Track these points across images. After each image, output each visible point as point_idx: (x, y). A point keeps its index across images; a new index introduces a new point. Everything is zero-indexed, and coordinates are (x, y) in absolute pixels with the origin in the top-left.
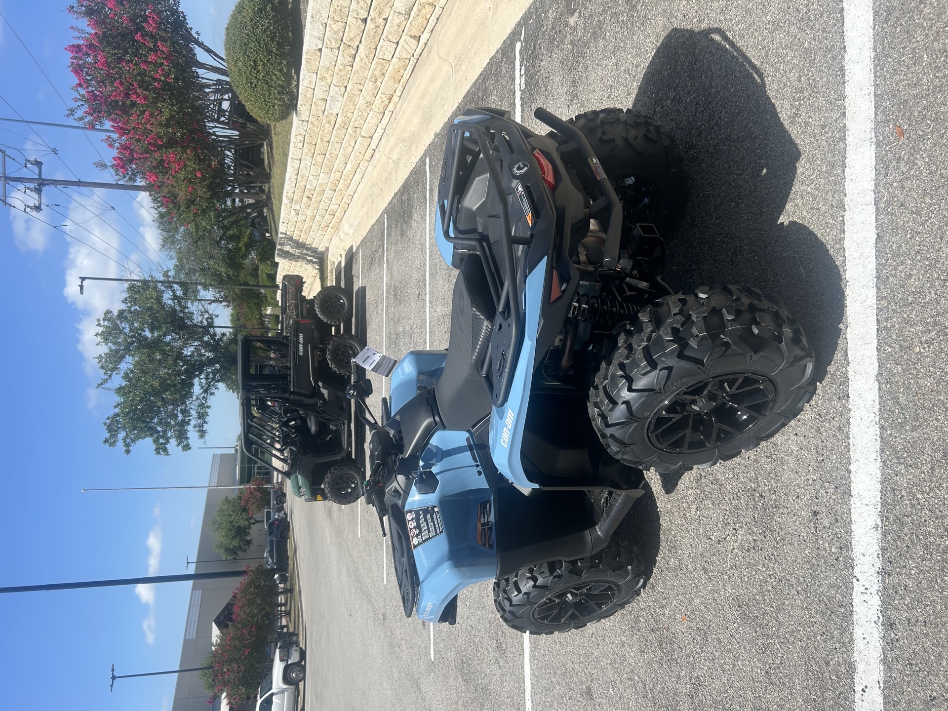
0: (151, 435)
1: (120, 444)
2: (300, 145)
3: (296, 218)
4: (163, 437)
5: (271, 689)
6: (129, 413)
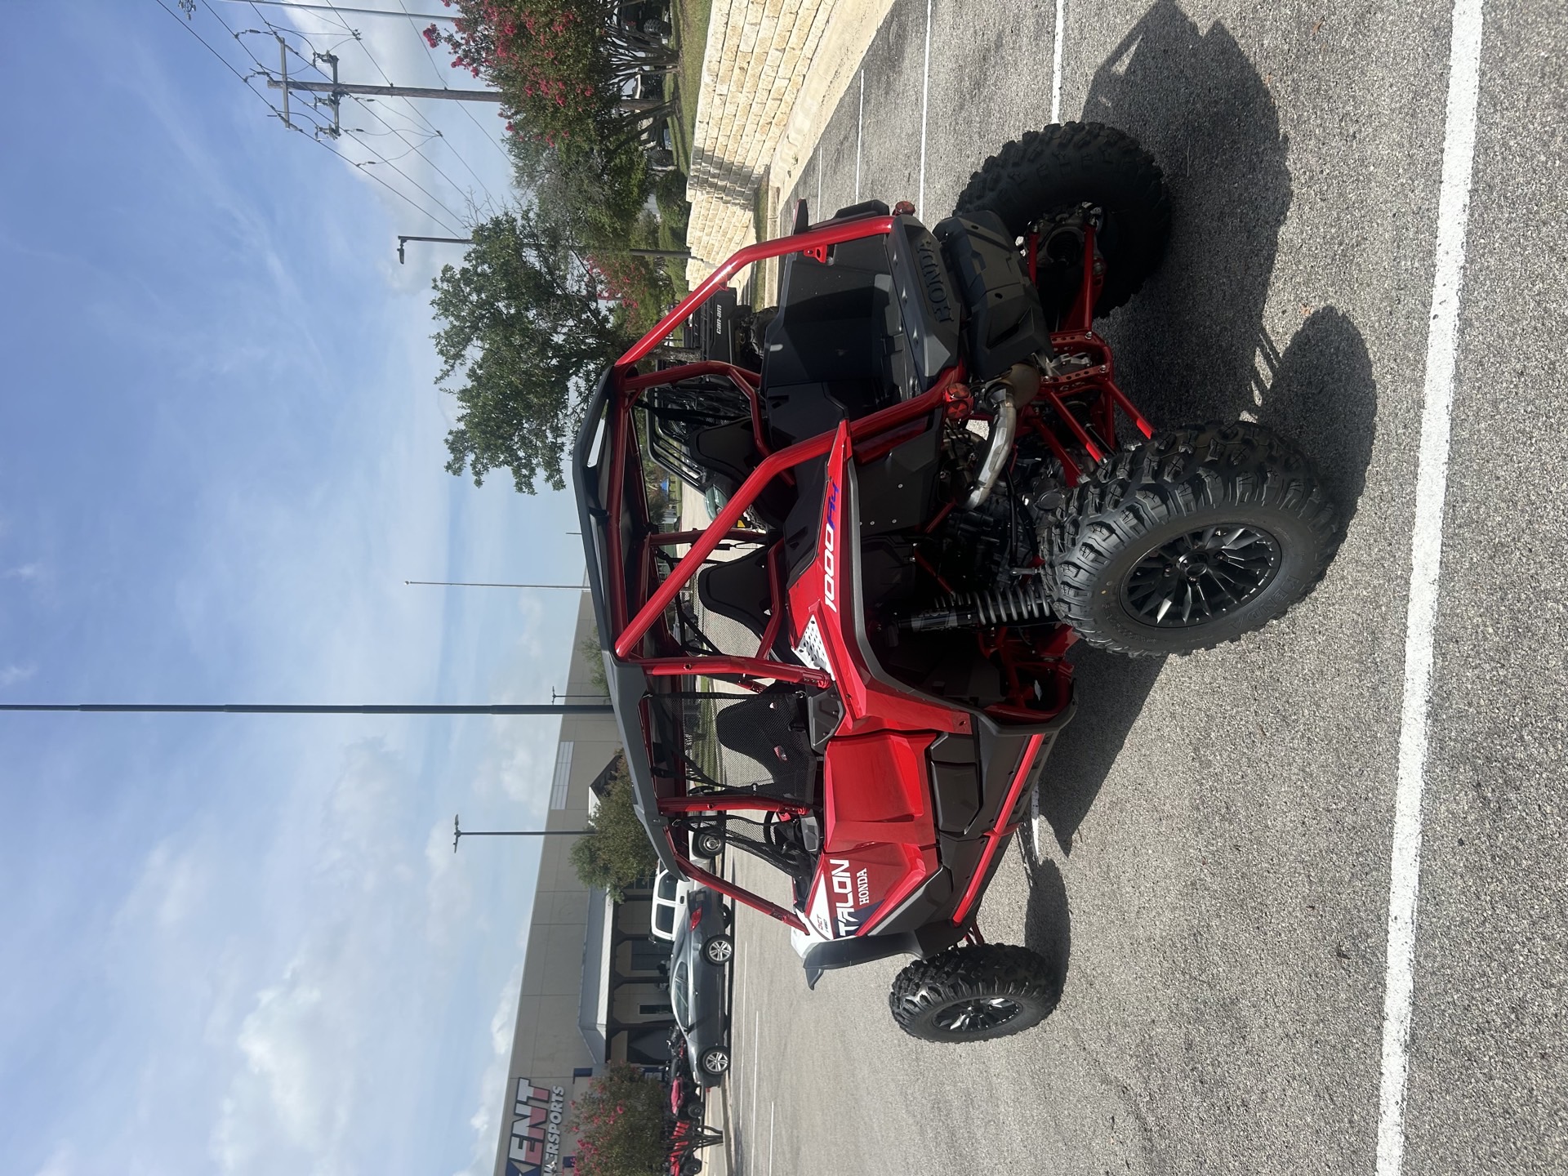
0: (509, 463)
1: (468, 470)
3: (721, 111)
4: (526, 467)
6: (479, 424)
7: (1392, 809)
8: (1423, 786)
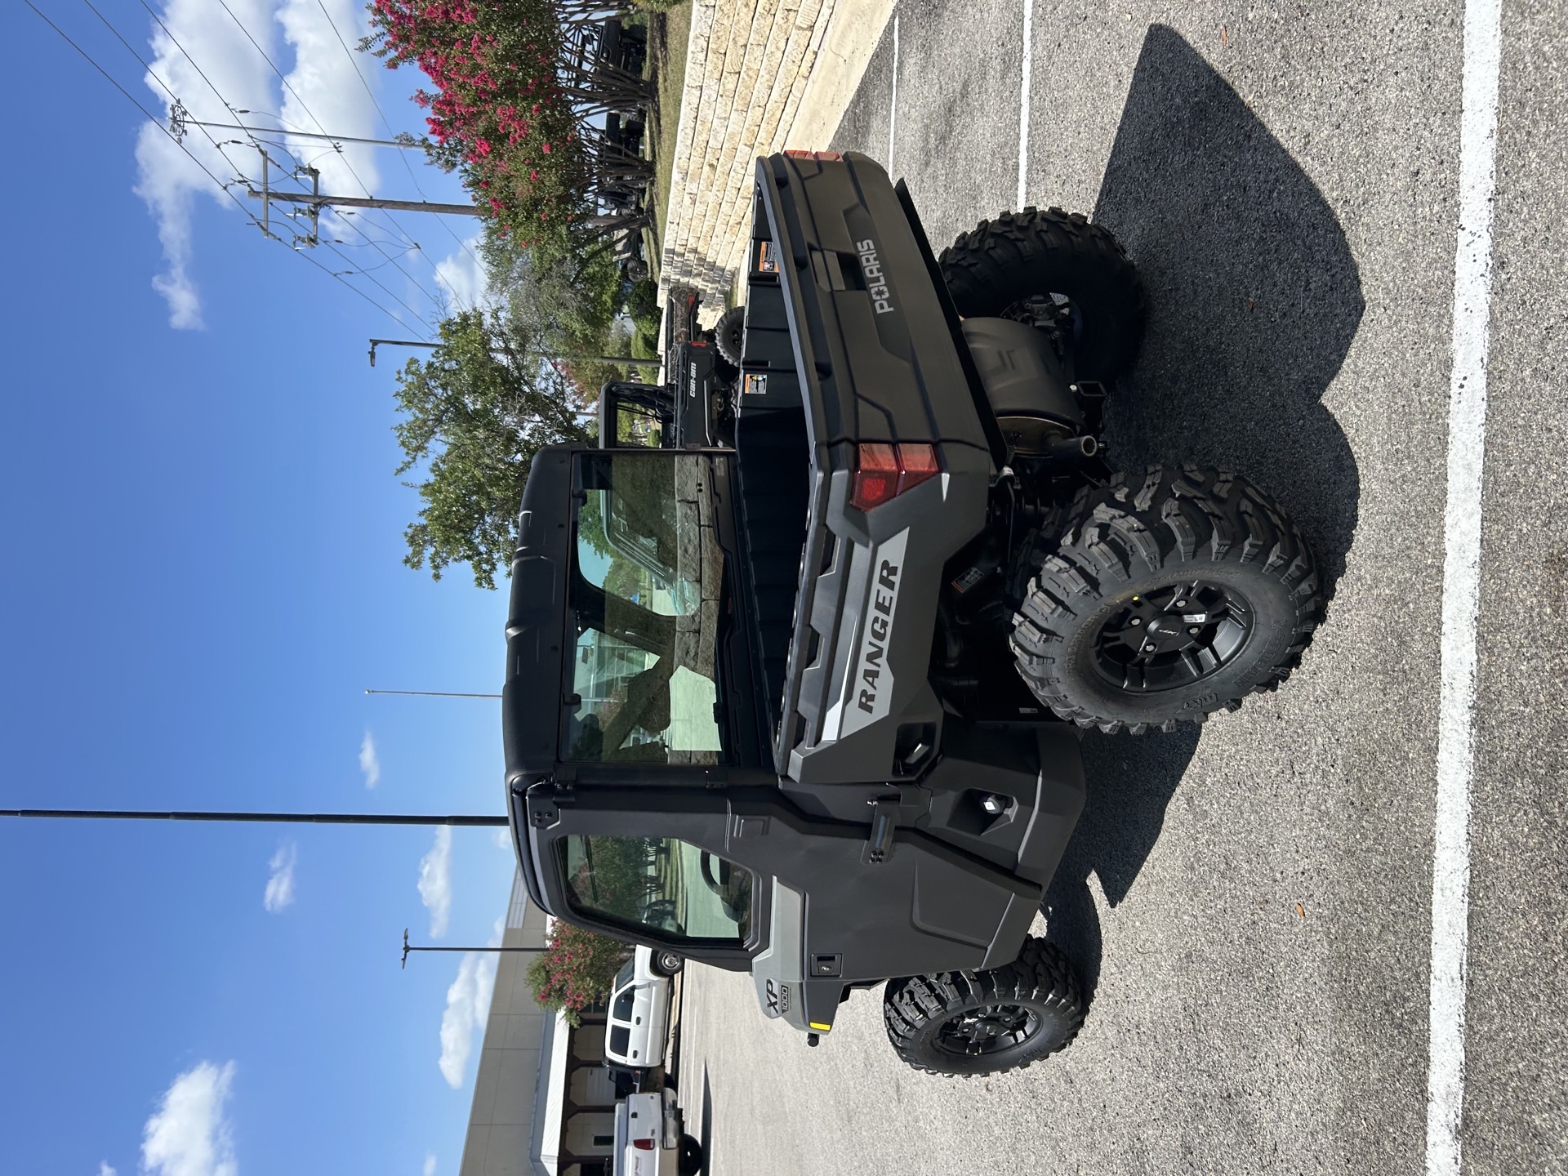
0: (469, 558)
1: (427, 564)
2: (702, 56)
3: (691, 211)
4: (487, 562)
5: (633, 979)
6: (439, 517)
7: (1430, 842)
8: (1470, 810)
